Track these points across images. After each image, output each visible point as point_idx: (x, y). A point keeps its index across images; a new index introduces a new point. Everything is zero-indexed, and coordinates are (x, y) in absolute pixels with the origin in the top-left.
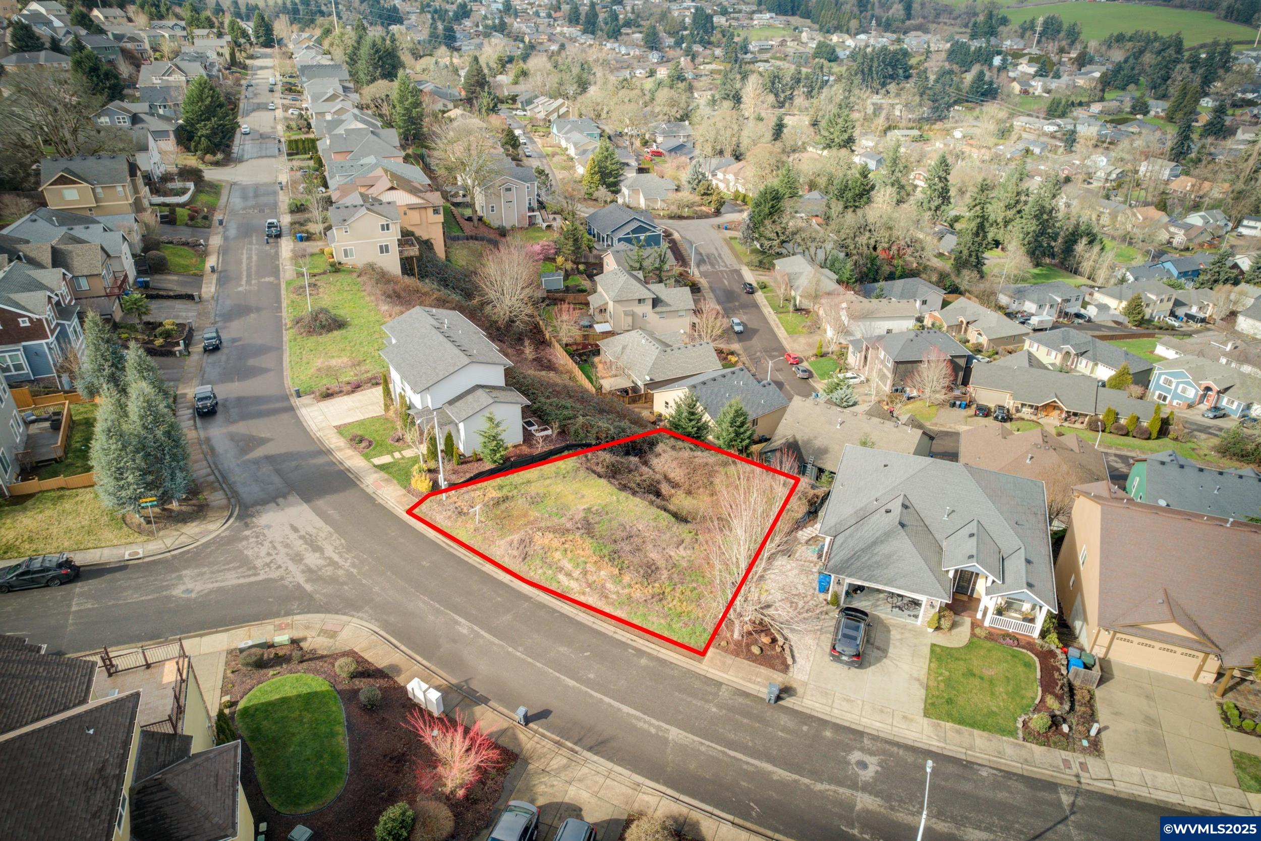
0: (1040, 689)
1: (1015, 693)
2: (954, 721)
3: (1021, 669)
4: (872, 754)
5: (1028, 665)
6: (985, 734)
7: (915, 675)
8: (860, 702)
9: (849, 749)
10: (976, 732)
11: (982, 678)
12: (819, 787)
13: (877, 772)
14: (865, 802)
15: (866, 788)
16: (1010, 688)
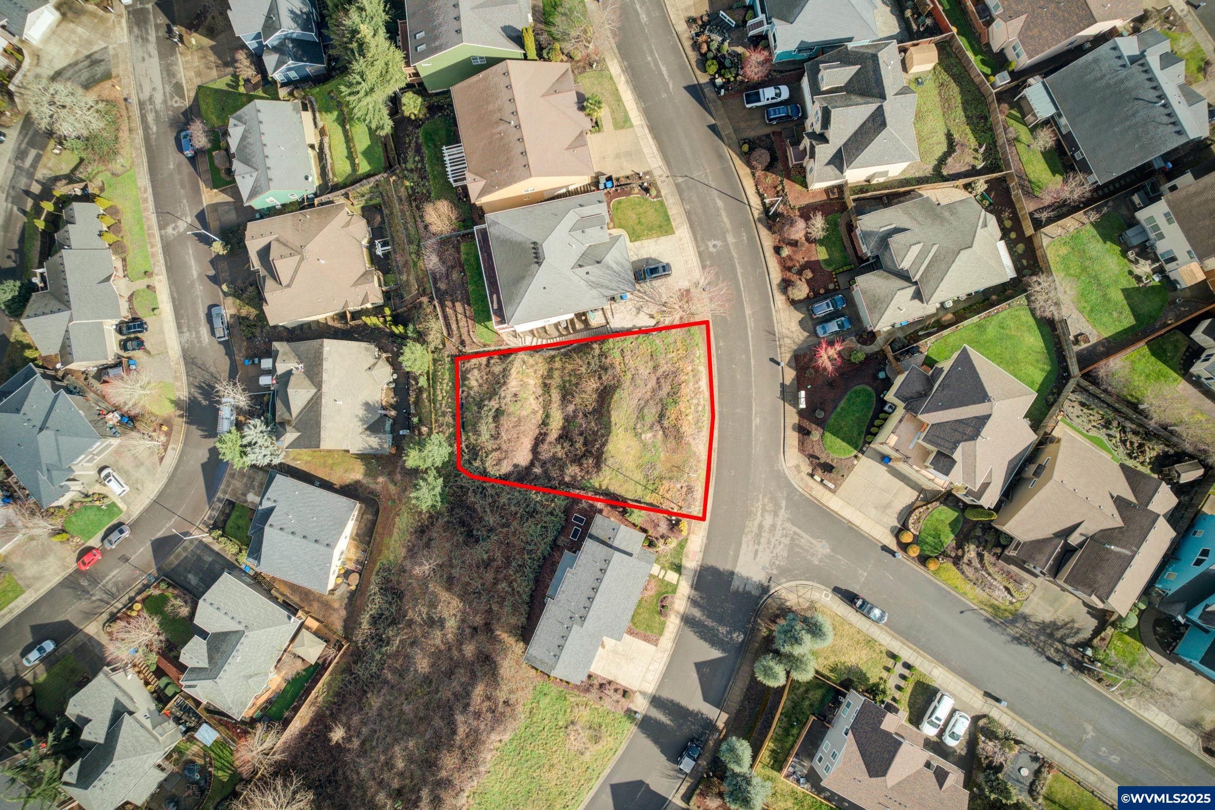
1: (640, 205)
2: (671, 224)
3: (623, 205)
4: (707, 246)
5: (619, 203)
6: (668, 211)
7: (653, 243)
8: (684, 259)
9: (711, 253)
11: (639, 218)
12: (735, 255)
13: (714, 240)
14: (731, 239)
15: (724, 240)
16: (638, 207)
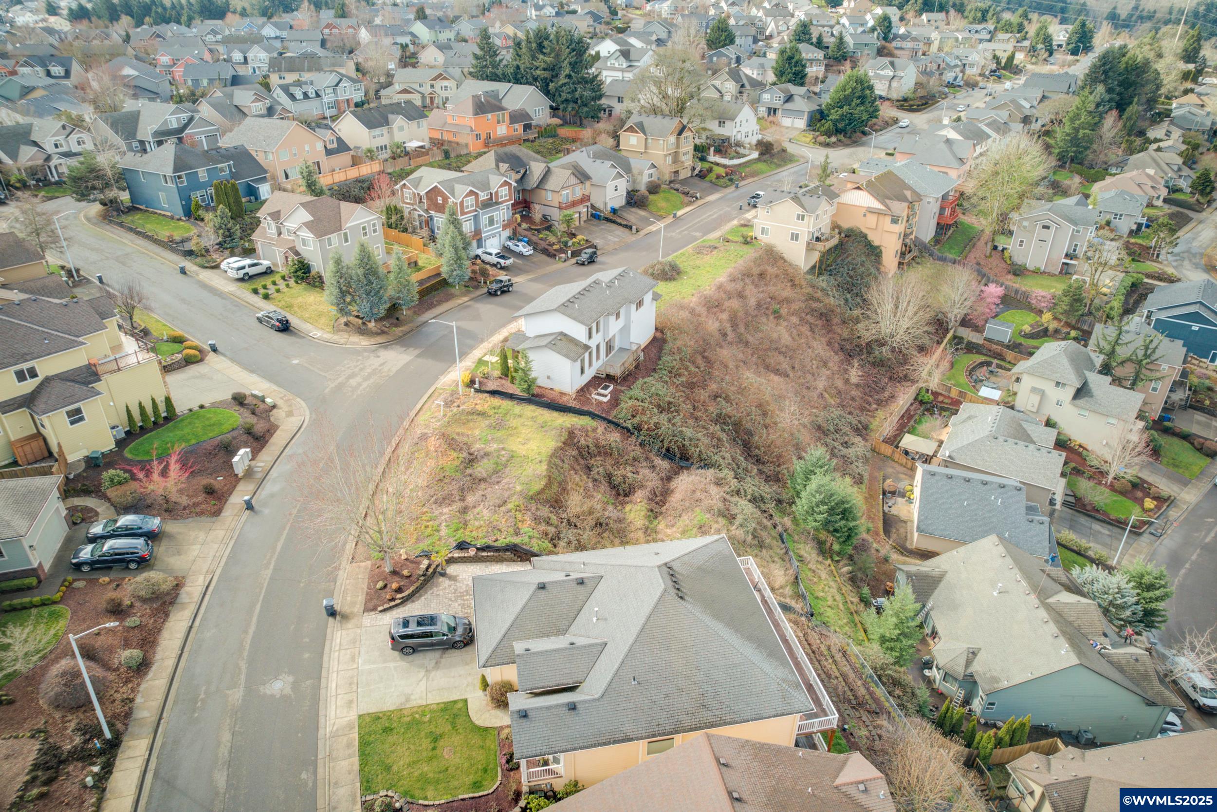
0: (443, 801)
1: (425, 781)
2: (361, 738)
3: (469, 780)
4: (295, 687)
5: (478, 785)
6: (356, 767)
7: (413, 697)
8: (355, 666)
9: (291, 672)
10: (356, 760)
11: (434, 749)
13: (273, 696)
14: (235, 695)
15: (251, 692)
16: (431, 775)
